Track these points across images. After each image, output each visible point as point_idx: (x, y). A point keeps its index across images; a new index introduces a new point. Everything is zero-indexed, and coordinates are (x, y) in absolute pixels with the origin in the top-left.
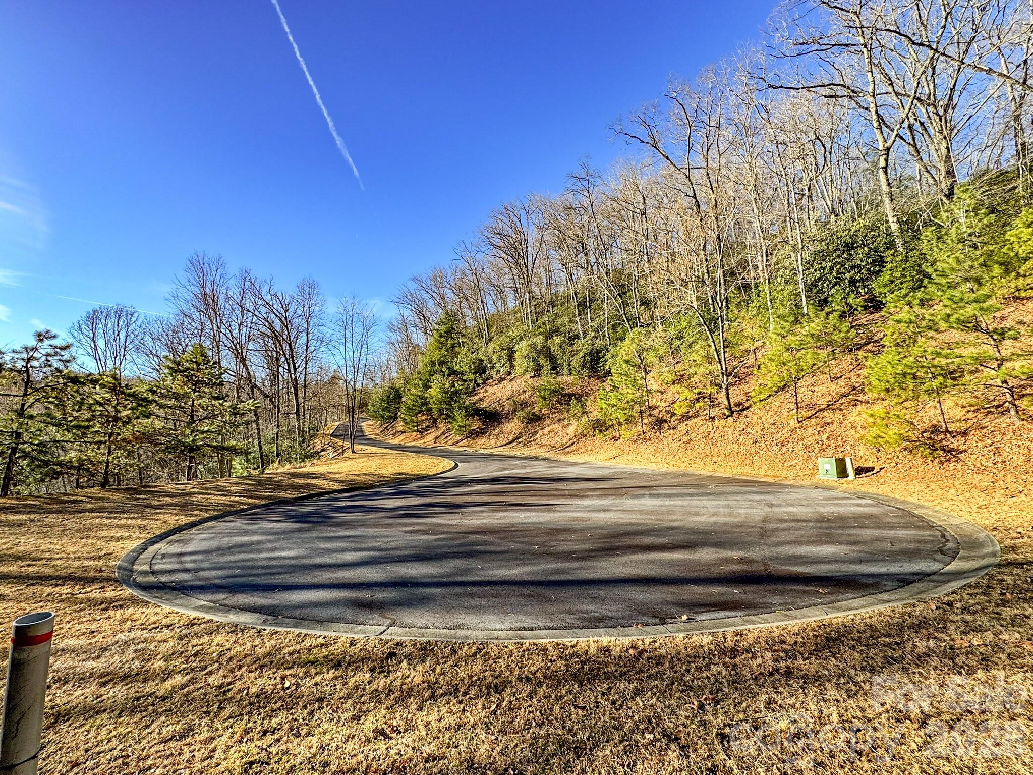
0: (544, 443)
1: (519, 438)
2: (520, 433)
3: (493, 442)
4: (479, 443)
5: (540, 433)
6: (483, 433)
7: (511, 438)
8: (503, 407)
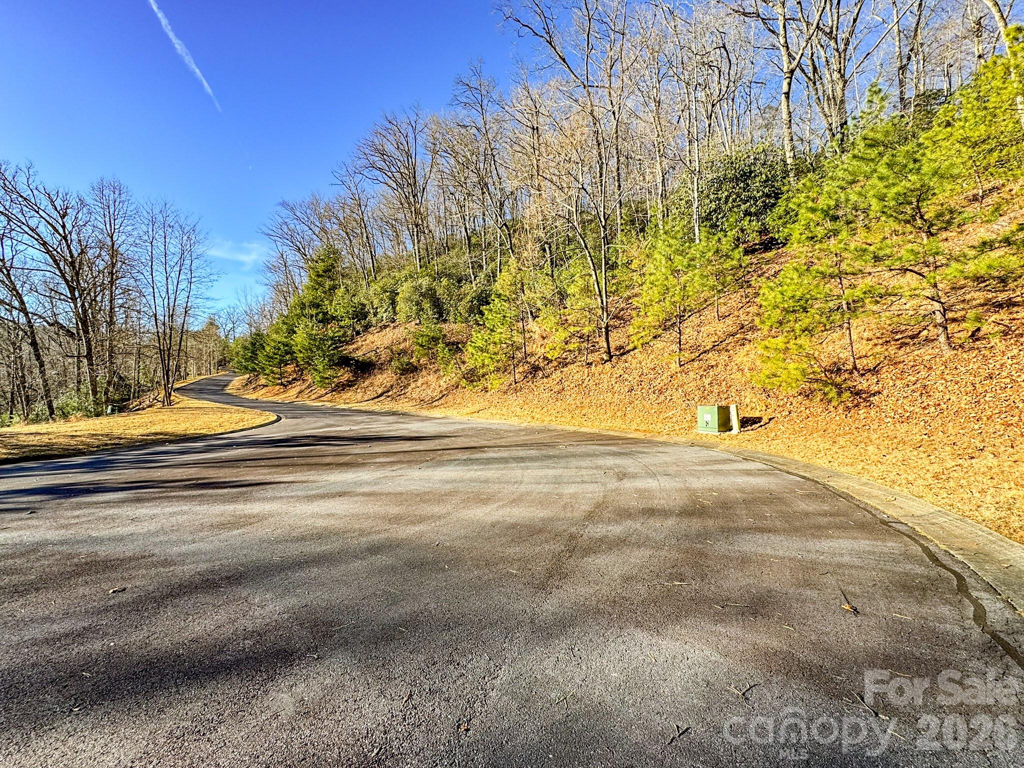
0: (414, 396)
1: (388, 391)
2: (392, 386)
3: (359, 396)
4: (344, 397)
5: (413, 385)
6: (350, 386)
7: (380, 391)
8: (378, 356)
